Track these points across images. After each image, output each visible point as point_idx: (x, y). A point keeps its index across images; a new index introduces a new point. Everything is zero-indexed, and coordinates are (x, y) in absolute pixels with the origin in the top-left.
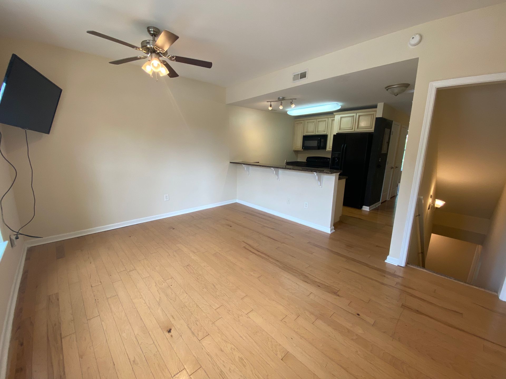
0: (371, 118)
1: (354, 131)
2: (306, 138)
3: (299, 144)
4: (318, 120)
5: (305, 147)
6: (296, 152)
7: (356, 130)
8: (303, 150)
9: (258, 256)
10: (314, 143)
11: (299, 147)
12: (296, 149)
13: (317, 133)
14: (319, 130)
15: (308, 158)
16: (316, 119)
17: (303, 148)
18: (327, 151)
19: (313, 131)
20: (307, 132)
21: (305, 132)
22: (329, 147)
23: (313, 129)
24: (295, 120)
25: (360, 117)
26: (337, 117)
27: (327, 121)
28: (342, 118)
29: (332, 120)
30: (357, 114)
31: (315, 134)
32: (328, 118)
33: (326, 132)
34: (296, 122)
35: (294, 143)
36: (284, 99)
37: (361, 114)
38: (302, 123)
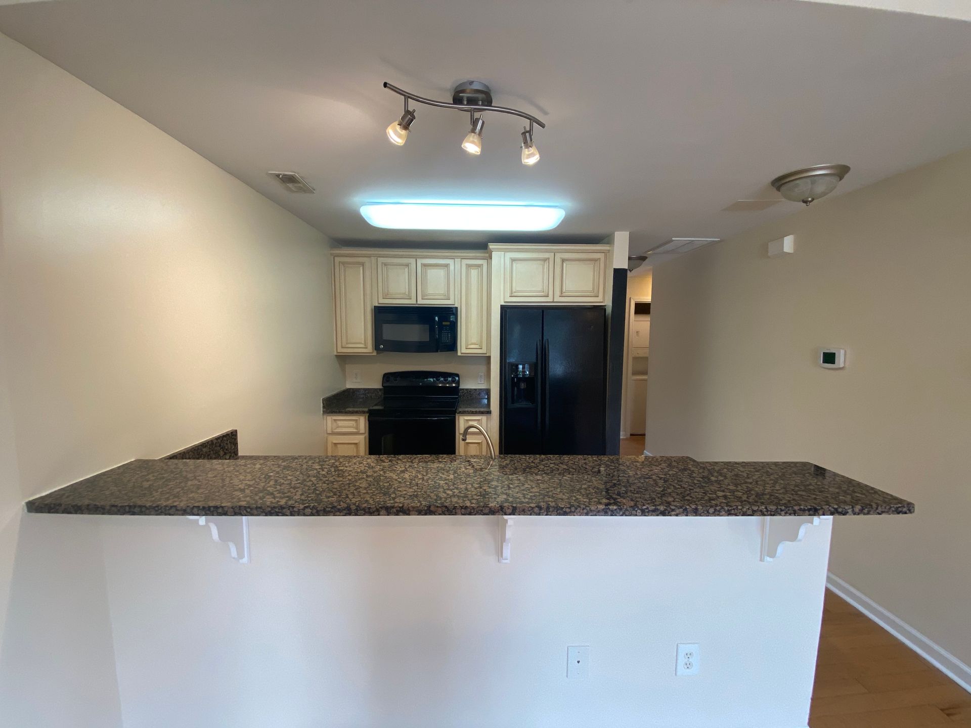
0: (594, 268)
1: (553, 302)
2: (383, 314)
3: (360, 334)
4: (420, 262)
5: (382, 344)
6: (344, 359)
7: (559, 299)
8: (375, 354)
12: (345, 351)
13: (422, 302)
14: (430, 290)
15: (387, 377)
16: (416, 258)
17: (376, 347)
18: (459, 354)
19: (407, 293)
20: (388, 294)
21: (381, 296)
22: (467, 345)
23: (407, 287)
24: (332, 252)
25: (565, 264)
26: (501, 256)
27: (452, 267)
28: (513, 260)
29: (469, 266)
30: (556, 254)
31: (415, 302)
32: (453, 258)
33: (452, 297)
34: (337, 260)
35: (339, 329)
36: (488, 102)
37: (567, 256)
38: (362, 264)
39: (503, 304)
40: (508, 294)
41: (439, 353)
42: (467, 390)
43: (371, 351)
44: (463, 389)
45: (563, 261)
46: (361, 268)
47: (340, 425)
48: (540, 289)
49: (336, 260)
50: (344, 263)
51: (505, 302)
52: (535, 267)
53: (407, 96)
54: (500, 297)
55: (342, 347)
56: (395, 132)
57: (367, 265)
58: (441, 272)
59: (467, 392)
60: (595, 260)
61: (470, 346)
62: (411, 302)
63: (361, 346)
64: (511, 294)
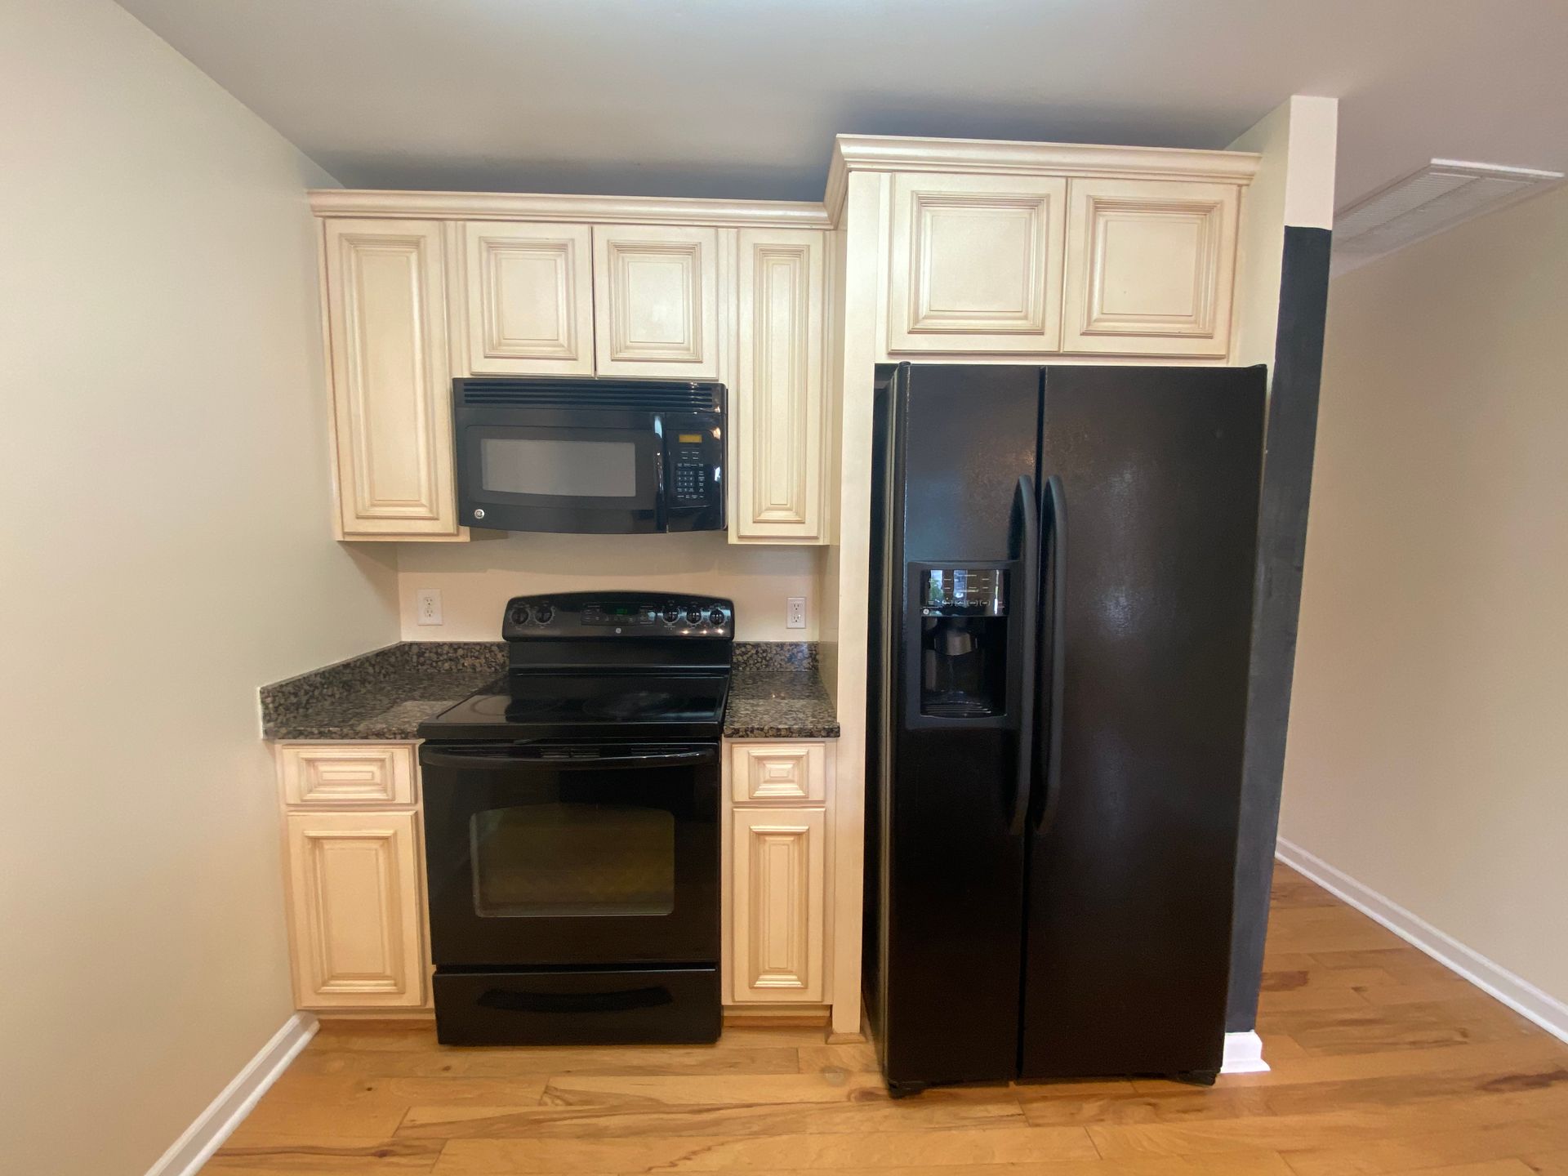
1: (1060, 353)
2: (484, 406)
4: (603, 235)
7: (1076, 342)
8: (466, 536)
10: (607, 470)
11: (411, 504)
12: (370, 526)
13: (609, 369)
14: (639, 332)
15: (518, 609)
17: (464, 516)
18: (733, 539)
19: (563, 340)
20: (500, 344)
21: (478, 350)
22: (758, 510)
23: (563, 318)
24: (317, 201)
25: (1102, 222)
27: (708, 257)
28: (923, 203)
29: (763, 253)
30: (1074, 183)
32: (711, 225)
33: (708, 353)
34: (336, 227)
37: (1108, 190)
38: (416, 243)
39: (884, 360)
40: (903, 326)
41: (668, 536)
42: (756, 645)
43: (454, 528)
44: (744, 645)
45: (1099, 206)
46: (414, 257)
47: (327, 776)
48: (1014, 305)
49: (329, 229)
50: (354, 241)
51: (892, 354)
52: (998, 228)
54: (874, 339)
55: (364, 518)
57: (432, 245)
59: (757, 652)
60: (1205, 210)
61: (766, 516)
62: (580, 369)
63: (422, 511)
64: (916, 320)
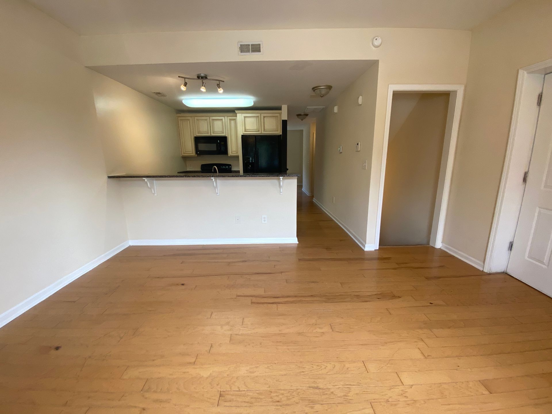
0: (276, 120)
1: (261, 133)
2: (198, 140)
3: (190, 148)
4: (211, 118)
5: (199, 152)
6: (186, 158)
7: (263, 132)
8: (196, 156)
9: (285, 303)
10: (213, 147)
11: (190, 152)
12: (185, 155)
13: (213, 135)
14: (216, 130)
15: (203, 165)
16: (210, 117)
17: (196, 153)
18: (229, 155)
19: (207, 131)
20: (199, 132)
21: (197, 132)
22: (232, 152)
23: (207, 129)
24: (177, 115)
25: (265, 118)
26: (240, 116)
27: (224, 120)
28: (245, 117)
29: (230, 120)
30: (262, 115)
31: (210, 135)
32: (224, 116)
33: (225, 133)
35: (182, 146)
36: (206, 78)
37: (265, 115)
38: (189, 120)
39: (243, 135)
40: (244, 131)
43: (195, 155)
46: (189, 122)
48: (256, 128)
49: (179, 119)
50: (182, 120)
51: (243, 134)
52: (253, 120)
53: (185, 78)
54: (241, 132)
55: (184, 153)
56: (183, 87)
57: (191, 120)
58: (219, 123)
60: (276, 117)
61: (233, 152)
62: (209, 135)
63: (191, 153)
64: (245, 130)
